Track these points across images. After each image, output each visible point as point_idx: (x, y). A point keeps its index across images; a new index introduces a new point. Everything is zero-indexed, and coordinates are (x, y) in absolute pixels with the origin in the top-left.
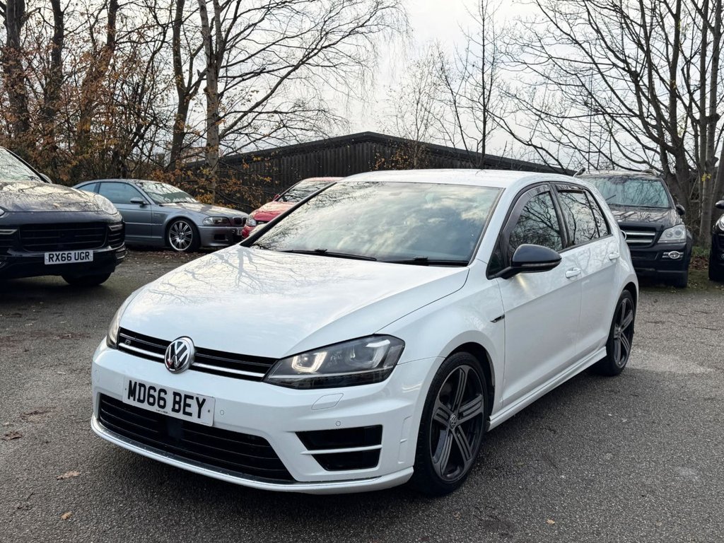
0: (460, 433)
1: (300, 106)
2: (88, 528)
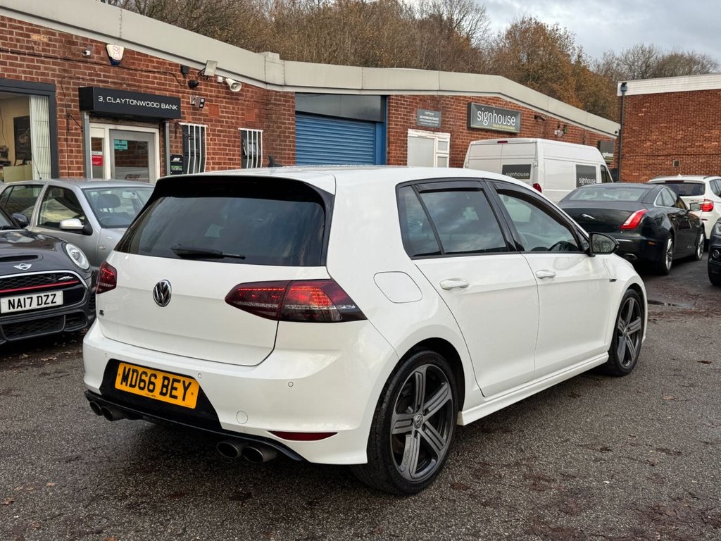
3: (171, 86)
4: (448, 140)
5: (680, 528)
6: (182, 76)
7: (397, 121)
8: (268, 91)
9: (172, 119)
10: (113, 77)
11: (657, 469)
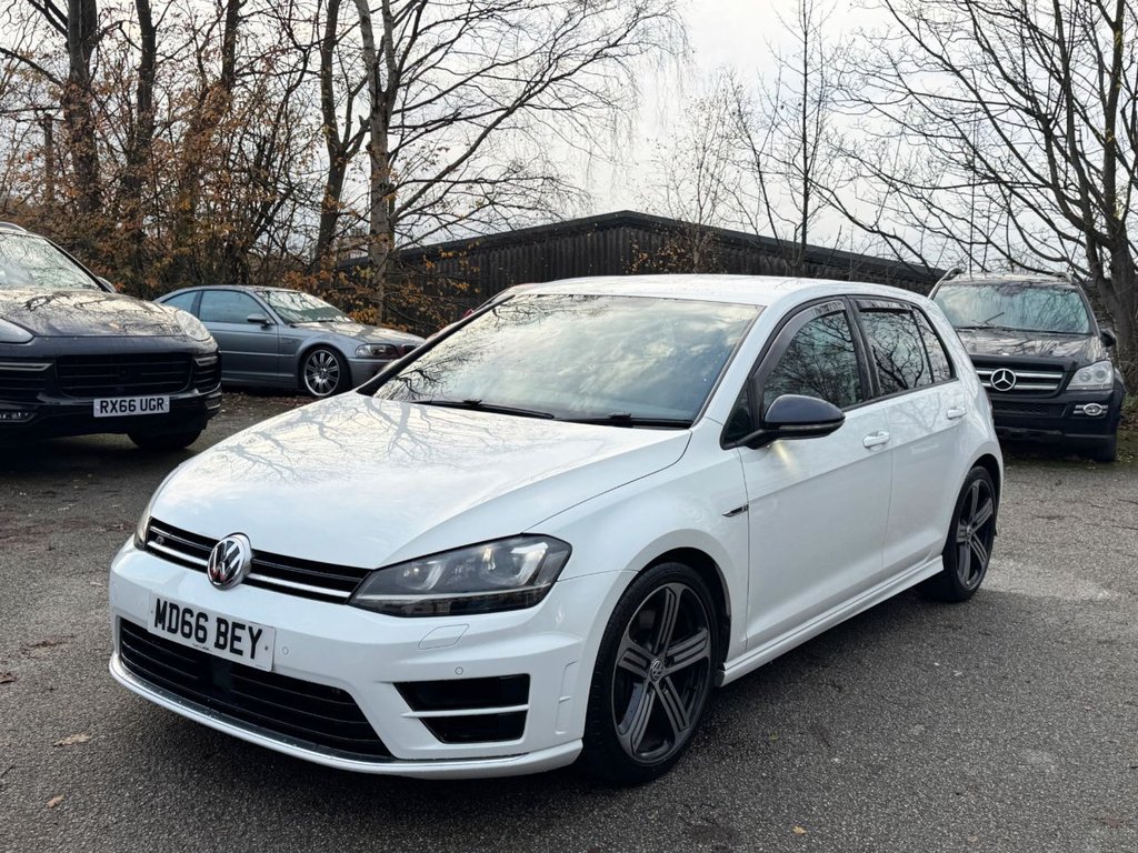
0: (668, 688)
1: (515, 170)
2: (84, 821)
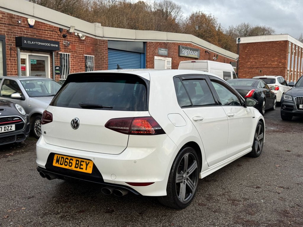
3: (55, 37)
4: (171, 61)
5: (297, 219)
6: (60, 32)
7: (150, 53)
8: (97, 39)
9: (56, 51)
10: (30, 33)
11: (281, 195)
